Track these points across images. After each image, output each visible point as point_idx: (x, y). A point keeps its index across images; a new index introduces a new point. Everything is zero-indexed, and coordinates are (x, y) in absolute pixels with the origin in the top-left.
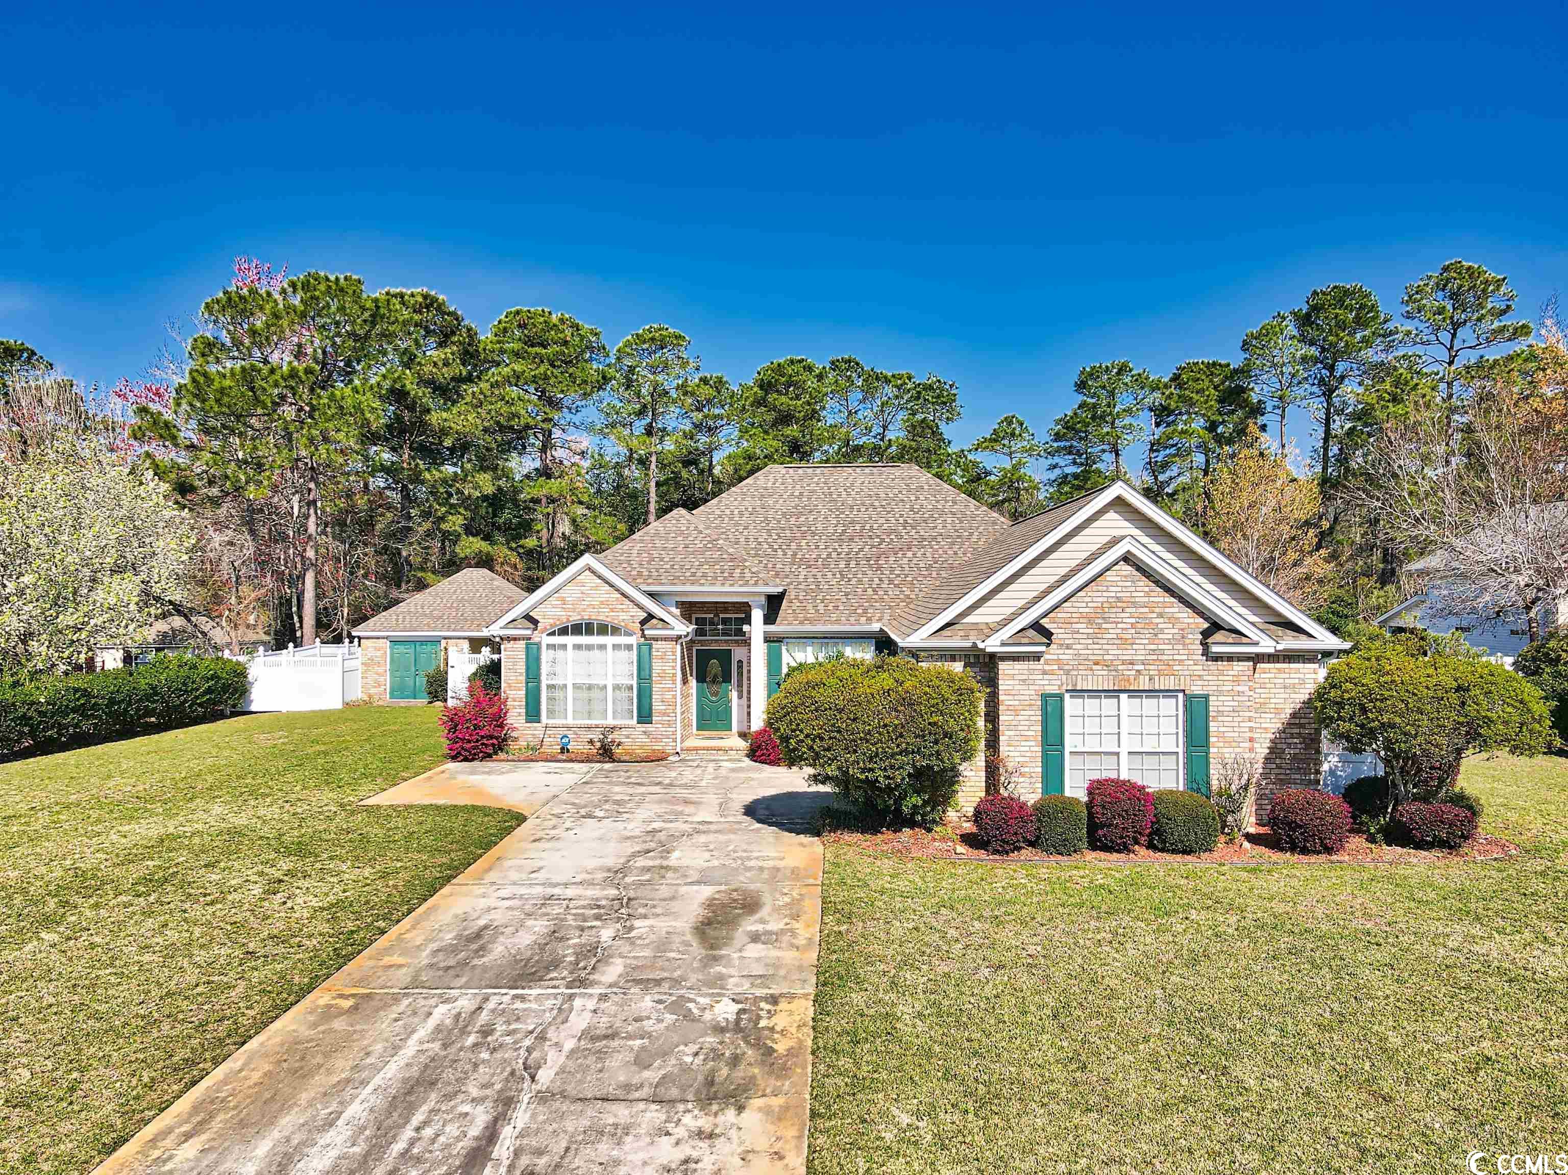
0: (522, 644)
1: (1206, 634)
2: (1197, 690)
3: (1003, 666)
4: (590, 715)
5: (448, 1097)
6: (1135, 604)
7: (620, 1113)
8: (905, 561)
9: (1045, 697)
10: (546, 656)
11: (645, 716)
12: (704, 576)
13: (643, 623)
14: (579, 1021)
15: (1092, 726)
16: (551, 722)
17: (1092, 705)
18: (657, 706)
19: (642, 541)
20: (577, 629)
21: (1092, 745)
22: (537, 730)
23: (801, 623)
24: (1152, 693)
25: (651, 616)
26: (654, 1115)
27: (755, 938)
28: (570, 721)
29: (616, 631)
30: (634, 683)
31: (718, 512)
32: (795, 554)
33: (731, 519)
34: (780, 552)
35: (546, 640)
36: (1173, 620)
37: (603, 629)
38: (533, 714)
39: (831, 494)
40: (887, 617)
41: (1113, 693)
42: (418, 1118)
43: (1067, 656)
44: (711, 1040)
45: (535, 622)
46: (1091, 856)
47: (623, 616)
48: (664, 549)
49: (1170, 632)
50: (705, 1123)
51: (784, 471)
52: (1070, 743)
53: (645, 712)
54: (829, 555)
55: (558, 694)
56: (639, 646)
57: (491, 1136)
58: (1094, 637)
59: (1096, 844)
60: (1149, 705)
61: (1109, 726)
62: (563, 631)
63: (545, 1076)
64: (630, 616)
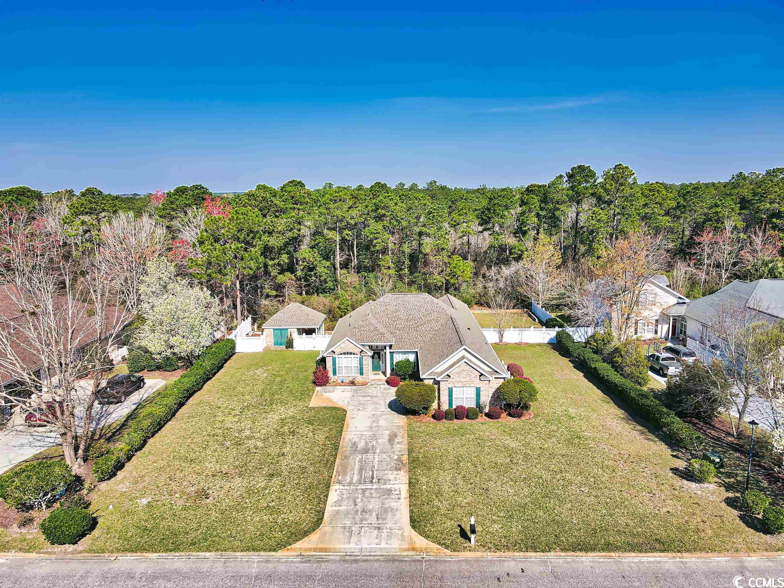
0: (331, 357)
1: (480, 376)
2: (478, 386)
3: (441, 382)
4: (348, 373)
6: (466, 370)
9: (449, 388)
10: (337, 359)
11: (362, 374)
12: (375, 339)
13: (361, 352)
14: (377, 459)
15: (458, 393)
16: (339, 375)
17: (458, 389)
18: (364, 371)
19: (358, 328)
20: (344, 354)
21: (458, 396)
22: (336, 377)
23: (398, 349)
24: (470, 387)
25: (362, 351)
26: (391, 472)
27: (398, 443)
28: (343, 375)
29: (354, 354)
30: (359, 366)
31: (375, 312)
32: (396, 326)
33: (378, 314)
34: (392, 326)
35: (337, 356)
36: (474, 373)
37: (351, 353)
38: (335, 373)
39: (404, 304)
40: (419, 347)
41: (463, 387)
43: (453, 380)
44: (395, 462)
45: (334, 352)
46: (455, 420)
47: (356, 351)
48: (364, 331)
49: (473, 375)
50: (397, 473)
51: (391, 296)
52: (454, 396)
53: (362, 372)
54: (404, 327)
55: (341, 368)
56: (360, 358)
57: (373, 475)
58: (459, 377)
59: (456, 418)
60: (469, 389)
61: (462, 392)
62: (341, 354)
63: (376, 467)
64: (357, 351)
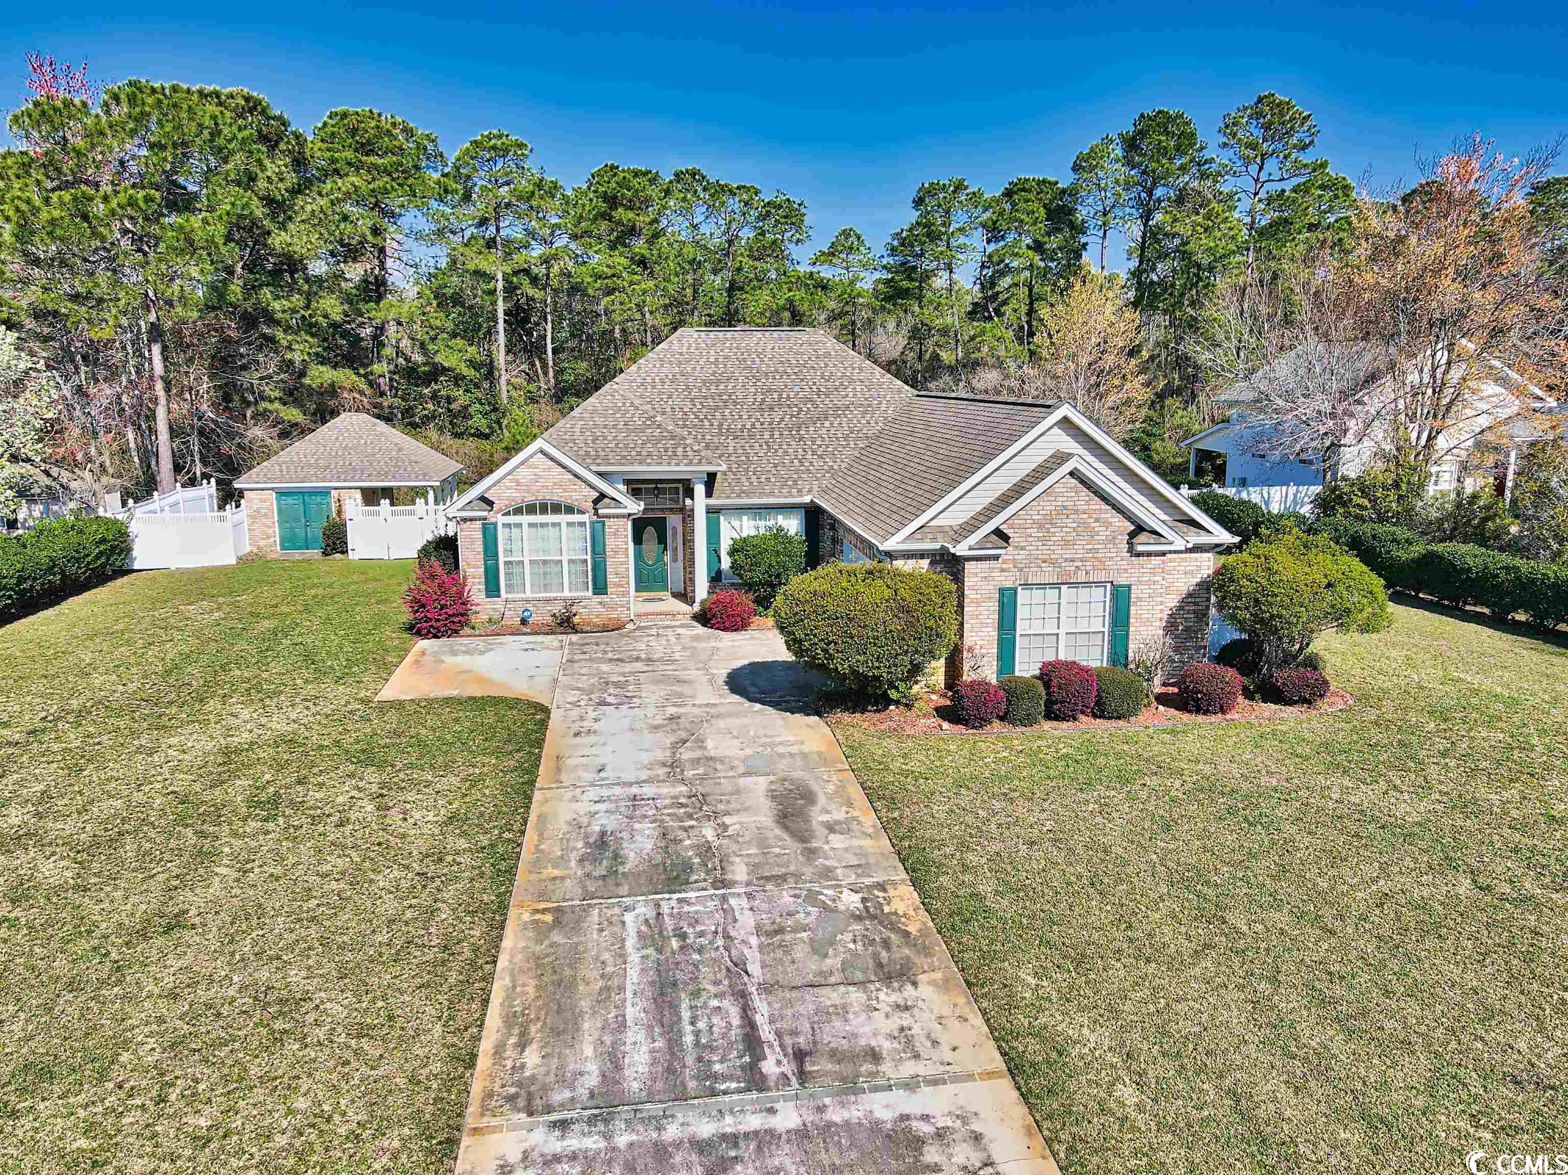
0: (478, 524)
1: (1132, 535)
2: (1122, 580)
3: (969, 567)
4: (546, 587)
5: (696, 994)
6: (1077, 512)
7: (831, 997)
8: (824, 431)
9: (1002, 591)
10: (502, 533)
11: (600, 587)
12: (649, 455)
13: (596, 502)
14: (746, 920)
15: (1038, 612)
16: (510, 596)
17: (1038, 594)
18: (611, 578)
19: (582, 419)
20: (531, 509)
21: (1037, 628)
22: (498, 604)
23: (738, 496)
24: (1087, 584)
25: (602, 496)
26: (855, 996)
27: (831, 828)
28: (529, 594)
29: (570, 510)
30: (589, 557)
31: (639, 380)
32: (721, 425)
33: (654, 387)
34: (707, 423)
35: (501, 520)
36: (1107, 525)
37: (556, 508)
38: (492, 589)
39: (745, 360)
40: (816, 488)
41: (1057, 586)
42: (686, 1015)
43: (1021, 555)
44: (857, 927)
45: (490, 503)
46: (1047, 725)
47: (575, 496)
48: (605, 426)
49: (1103, 534)
50: (895, 997)
51: (696, 335)
52: (1021, 627)
53: (600, 582)
55: (516, 570)
56: (592, 523)
57: (750, 1025)
58: (1043, 540)
60: (1084, 592)
61: (1052, 611)
62: (518, 511)
63: (754, 968)
64: (582, 496)
